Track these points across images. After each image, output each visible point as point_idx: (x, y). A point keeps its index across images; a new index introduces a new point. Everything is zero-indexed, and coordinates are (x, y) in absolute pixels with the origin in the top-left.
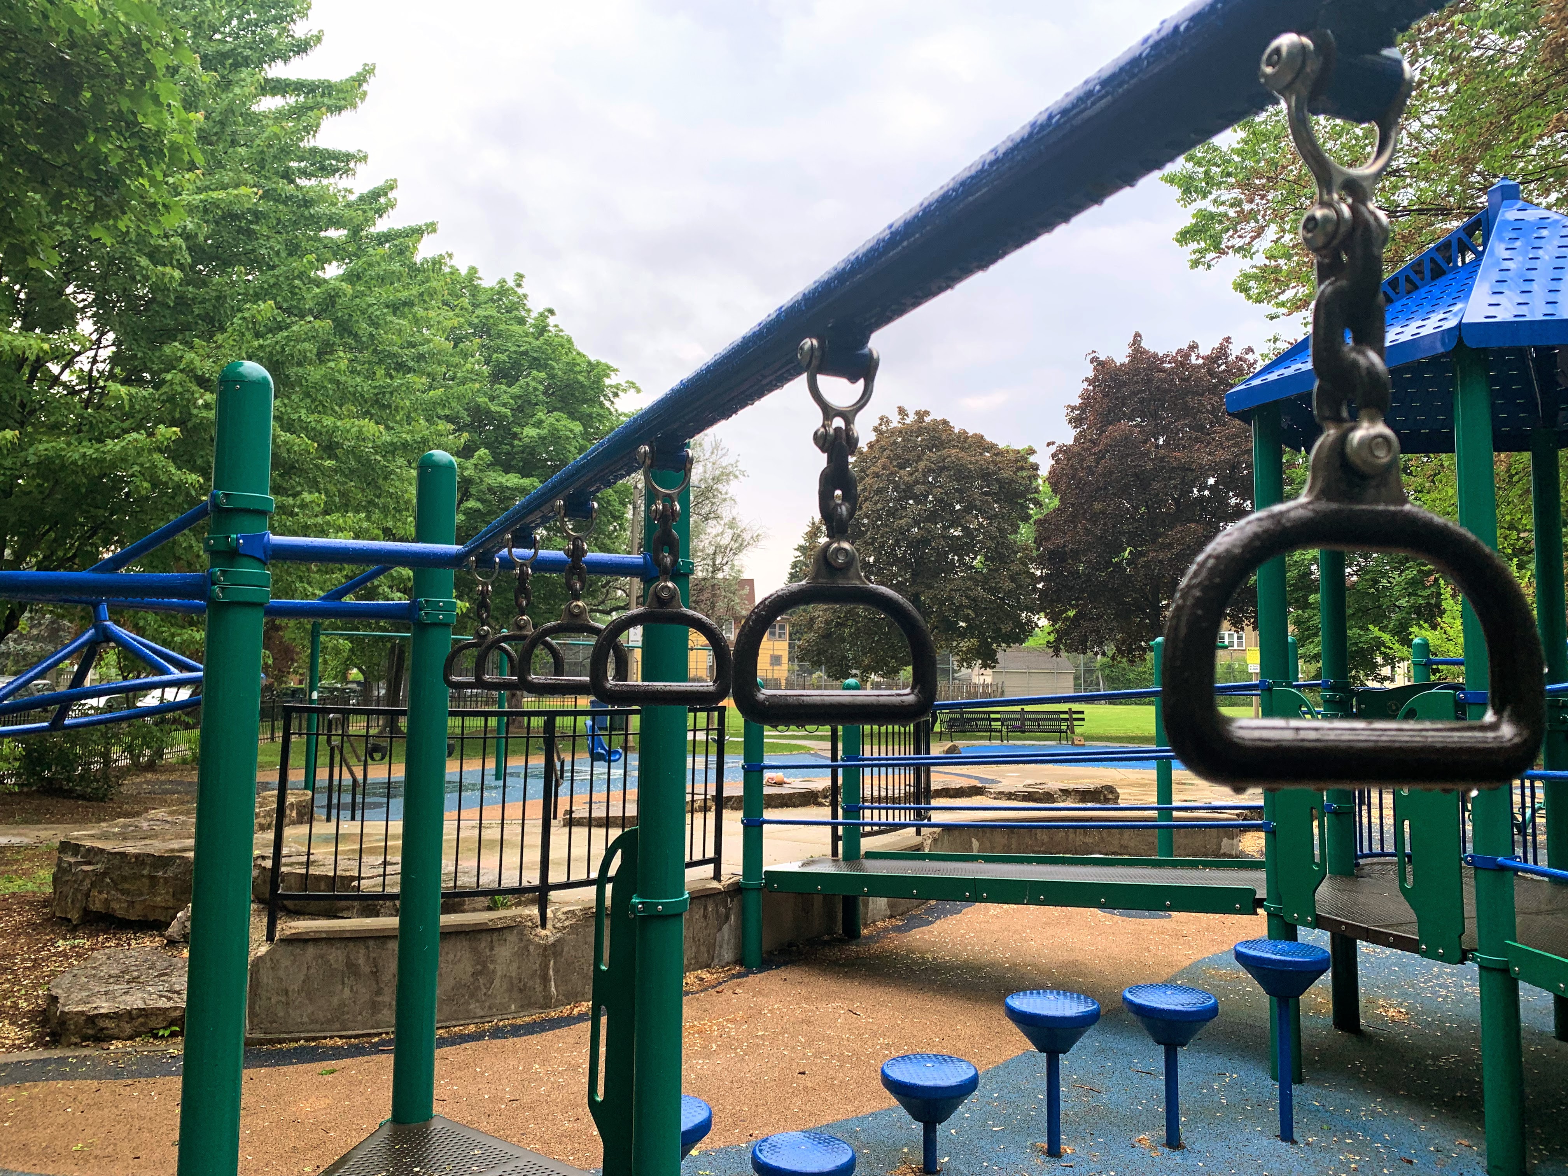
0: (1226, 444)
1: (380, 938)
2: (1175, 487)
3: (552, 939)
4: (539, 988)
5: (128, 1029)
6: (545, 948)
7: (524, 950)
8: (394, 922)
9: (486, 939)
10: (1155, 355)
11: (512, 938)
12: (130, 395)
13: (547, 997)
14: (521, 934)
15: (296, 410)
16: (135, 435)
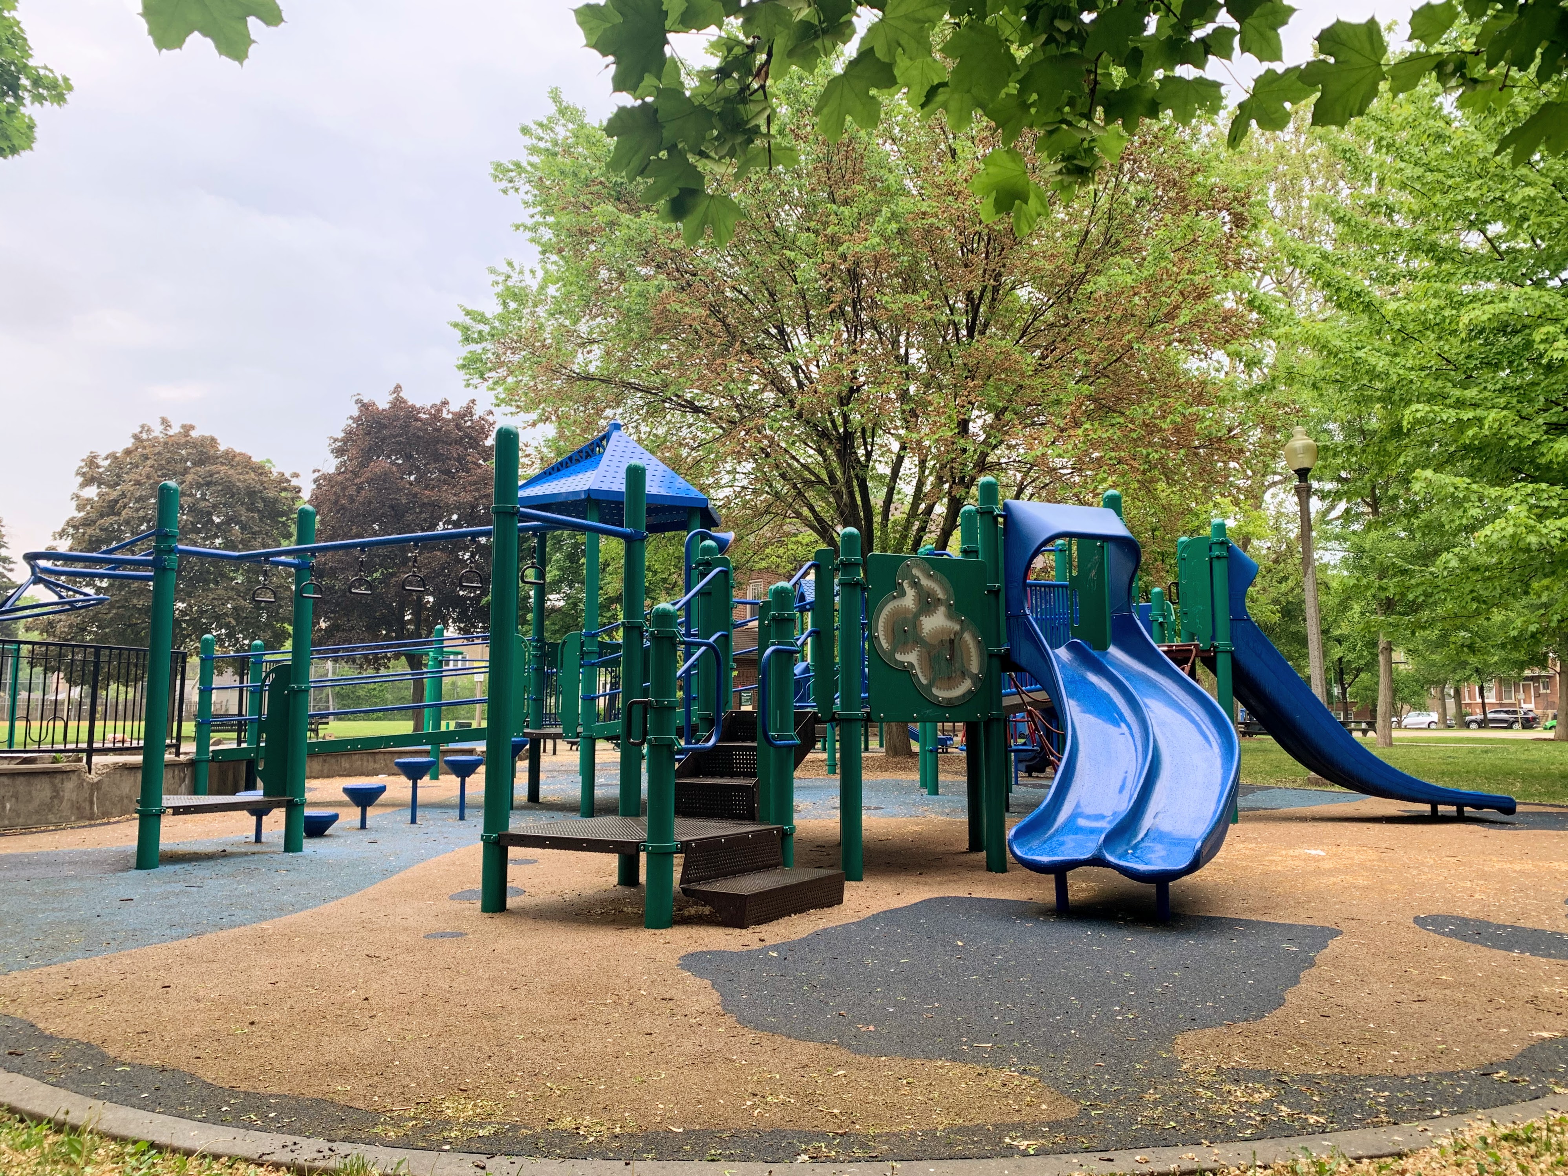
0: (468, 488)
2: (425, 520)
3: (96, 780)
4: (88, 808)
6: (92, 785)
7: (80, 786)
9: (59, 777)
10: (413, 407)
11: (74, 777)
13: (92, 813)
14: (79, 775)
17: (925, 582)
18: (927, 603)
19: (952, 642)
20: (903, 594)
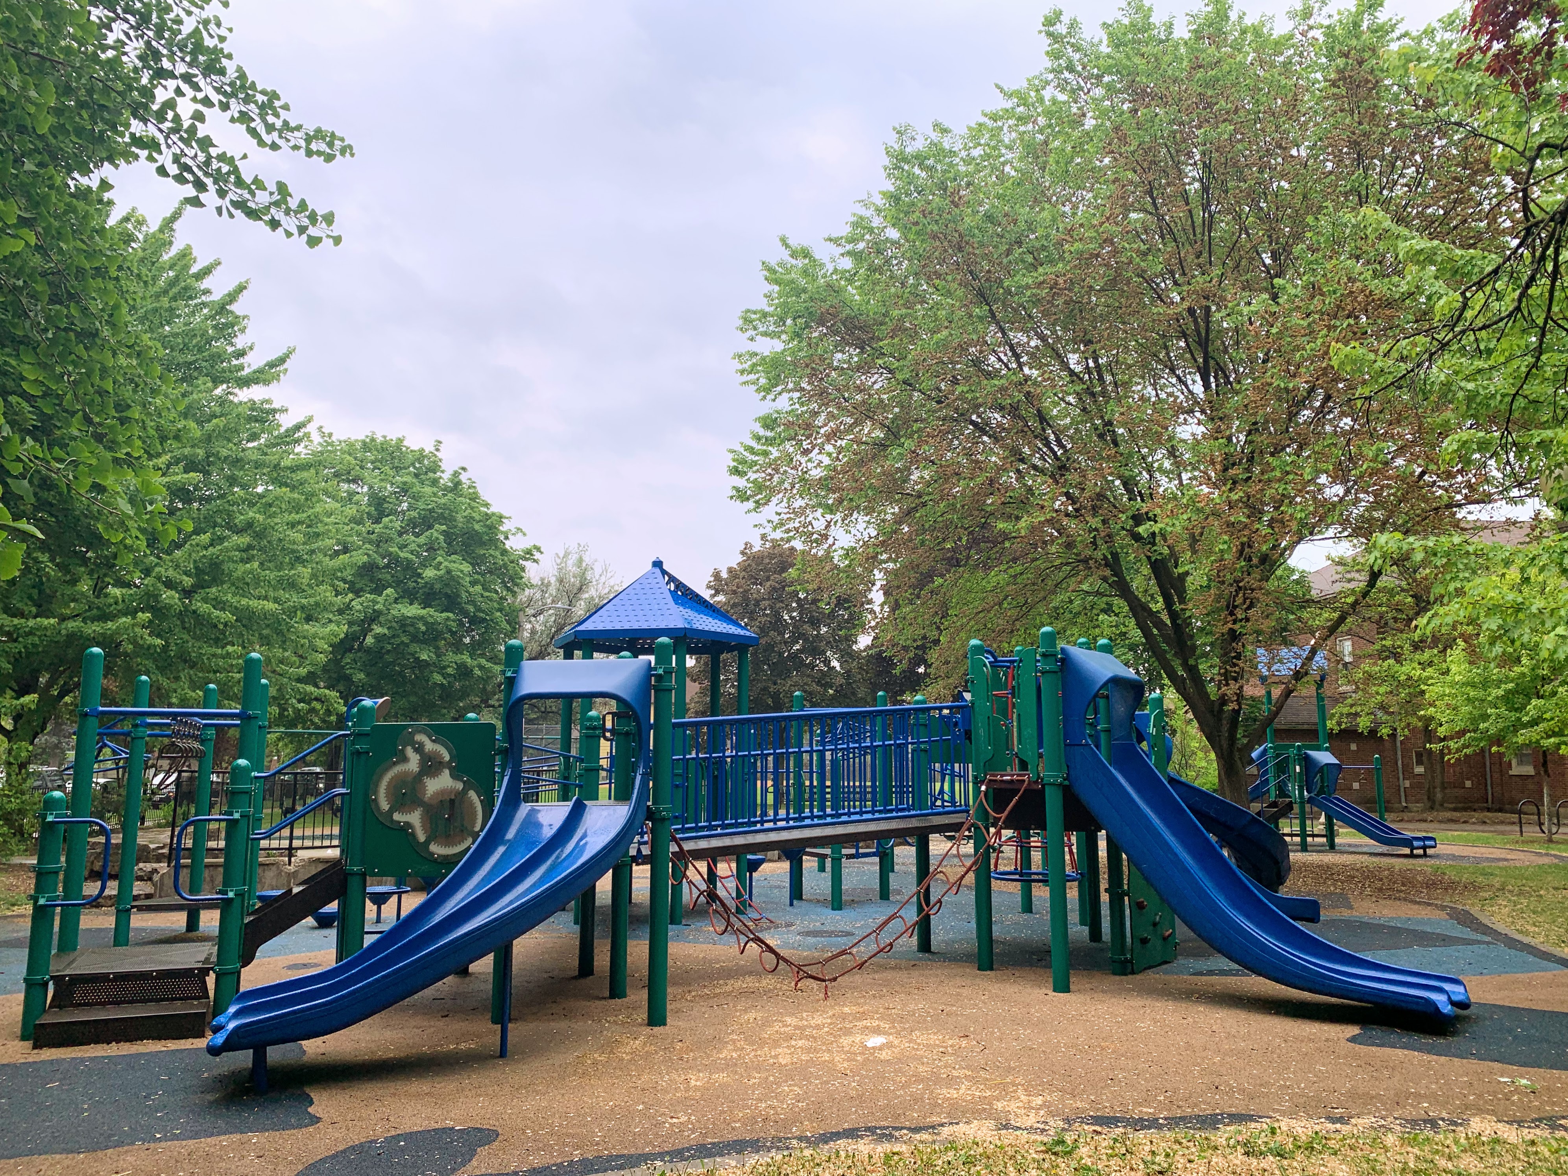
1: (216, 866)
3: (293, 871)
5: (110, 903)
6: (289, 874)
7: (280, 873)
8: (222, 860)
11: (274, 868)
12: (123, 595)
14: (278, 868)
15: (225, 594)
16: (124, 619)
17: (429, 746)
18: (430, 766)
19: (452, 801)
20: (405, 759)
